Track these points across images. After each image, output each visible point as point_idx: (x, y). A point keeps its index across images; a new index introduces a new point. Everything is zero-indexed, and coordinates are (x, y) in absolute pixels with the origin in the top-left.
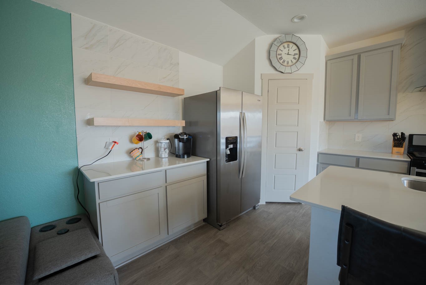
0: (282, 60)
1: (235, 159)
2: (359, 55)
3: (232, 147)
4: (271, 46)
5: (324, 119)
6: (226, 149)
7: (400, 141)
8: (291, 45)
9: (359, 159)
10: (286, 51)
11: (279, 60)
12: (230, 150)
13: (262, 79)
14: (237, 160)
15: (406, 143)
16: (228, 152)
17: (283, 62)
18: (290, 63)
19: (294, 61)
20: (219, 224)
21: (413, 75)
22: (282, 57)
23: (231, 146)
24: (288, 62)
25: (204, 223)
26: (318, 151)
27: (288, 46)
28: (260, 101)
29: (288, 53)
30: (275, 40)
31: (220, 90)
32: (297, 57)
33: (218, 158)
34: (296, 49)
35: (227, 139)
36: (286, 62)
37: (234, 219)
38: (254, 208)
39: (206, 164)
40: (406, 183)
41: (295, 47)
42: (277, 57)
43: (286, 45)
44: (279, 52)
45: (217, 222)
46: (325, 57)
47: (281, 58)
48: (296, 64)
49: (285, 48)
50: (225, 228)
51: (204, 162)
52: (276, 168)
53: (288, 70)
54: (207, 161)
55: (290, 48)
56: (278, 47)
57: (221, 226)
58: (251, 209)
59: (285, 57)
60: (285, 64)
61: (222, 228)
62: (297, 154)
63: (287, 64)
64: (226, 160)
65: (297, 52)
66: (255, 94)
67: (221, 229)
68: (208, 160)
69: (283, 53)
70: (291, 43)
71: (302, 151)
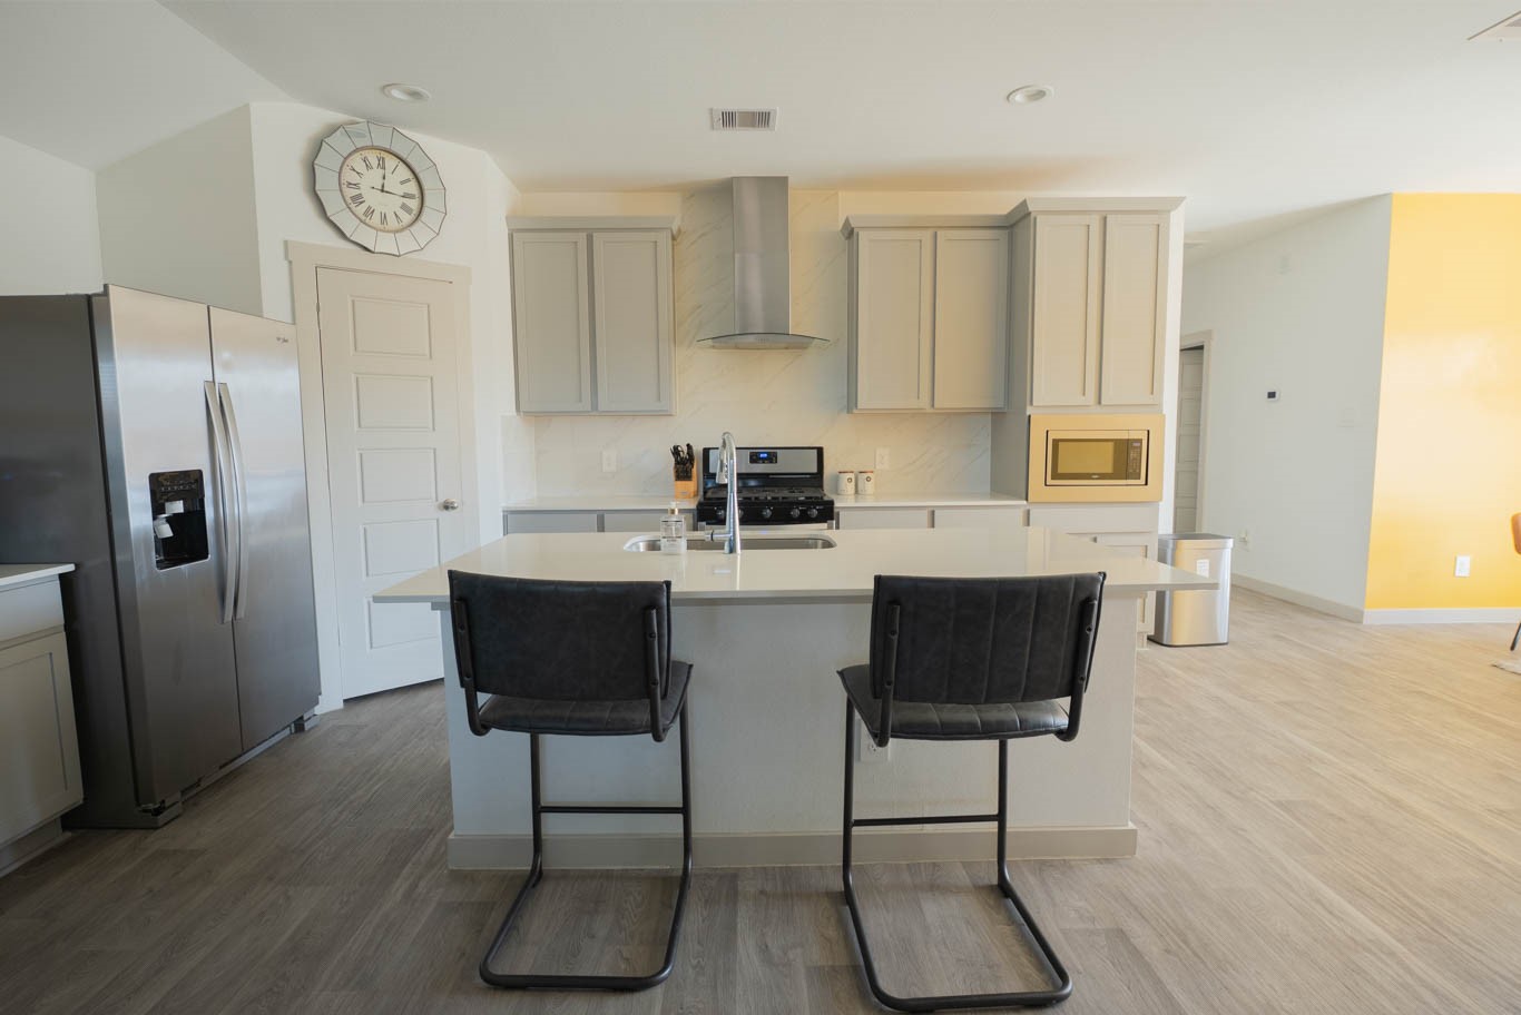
0: (364, 206)
1: (200, 552)
2: (588, 234)
3: (182, 511)
4: (317, 147)
5: (518, 409)
6: (154, 519)
7: (684, 464)
8: (391, 162)
9: (603, 516)
10: (374, 177)
11: (353, 206)
12: (173, 520)
13: (290, 262)
14: (206, 557)
15: (697, 469)
16: (167, 531)
17: (366, 214)
18: (392, 223)
19: (406, 218)
20: (151, 806)
21: (700, 307)
22: (360, 196)
23: (178, 507)
24: (384, 218)
25: (69, 834)
26: (504, 505)
27: (382, 164)
28: (285, 341)
29: (383, 186)
30: (332, 130)
31: (106, 293)
32: (414, 204)
33: (119, 558)
34: (409, 180)
35: (155, 479)
36: (377, 216)
37: (217, 781)
38: (299, 726)
39: (56, 586)
40: (642, 547)
41: (404, 173)
42: (341, 191)
43: (373, 157)
44: (349, 176)
45: (139, 805)
46: (507, 218)
47: (358, 199)
48: (413, 229)
50: (177, 817)
51: (48, 579)
52: (370, 573)
53: (385, 243)
54: (62, 577)
55: (388, 170)
56: (346, 159)
57: (158, 812)
58: (287, 731)
59: (373, 199)
60: (376, 220)
61: (161, 819)
62: (438, 520)
63: (382, 223)
64: (157, 562)
65: (412, 188)
66: (265, 315)
67: (161, 823)
68: (70, 568)
70: (391, 156)
71: (453, 508)
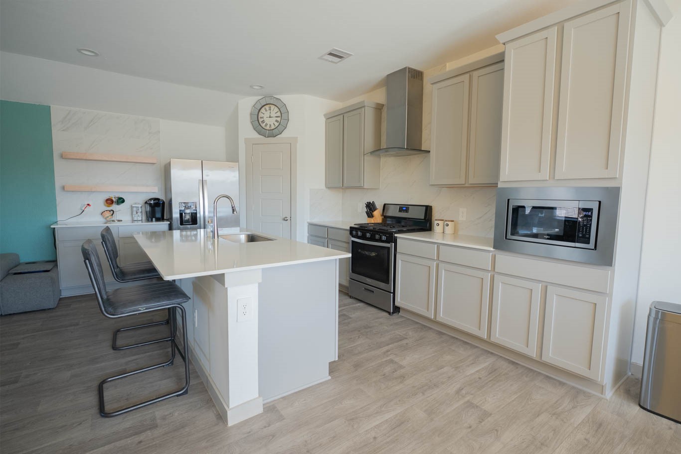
0: (265, 124)
2: (343, 115)
4: (253, 109)
5: (326, 186)
8: (273, 107)
9: (328, 229)
10: (267, 113)
11: (262, 124)
13: (246, 144)
14: (196, 225)
17: (265, 126)
18: (273, 127)
19: (277, 124)
22: (264, 120)
24: (270, 126)
26: (308, 221)
27: (270, 109)
29: (270, 116)
30: (256, 102)
32: (279, 119)
34: (278, 112)
36: (268, 126)
41: (277, 109)
42: (258, 120)
43: (267, 107)
44: (261, 115)
47: (263, 122)
48: (278, 127)
49: (266, 111)
55: (272, 110)
56: (260, 110)
59: (267, 121)
62: (282, 224)
63: (270, 128)
65: (279, 114)
69: (265, 116)
70: (273, 105)
